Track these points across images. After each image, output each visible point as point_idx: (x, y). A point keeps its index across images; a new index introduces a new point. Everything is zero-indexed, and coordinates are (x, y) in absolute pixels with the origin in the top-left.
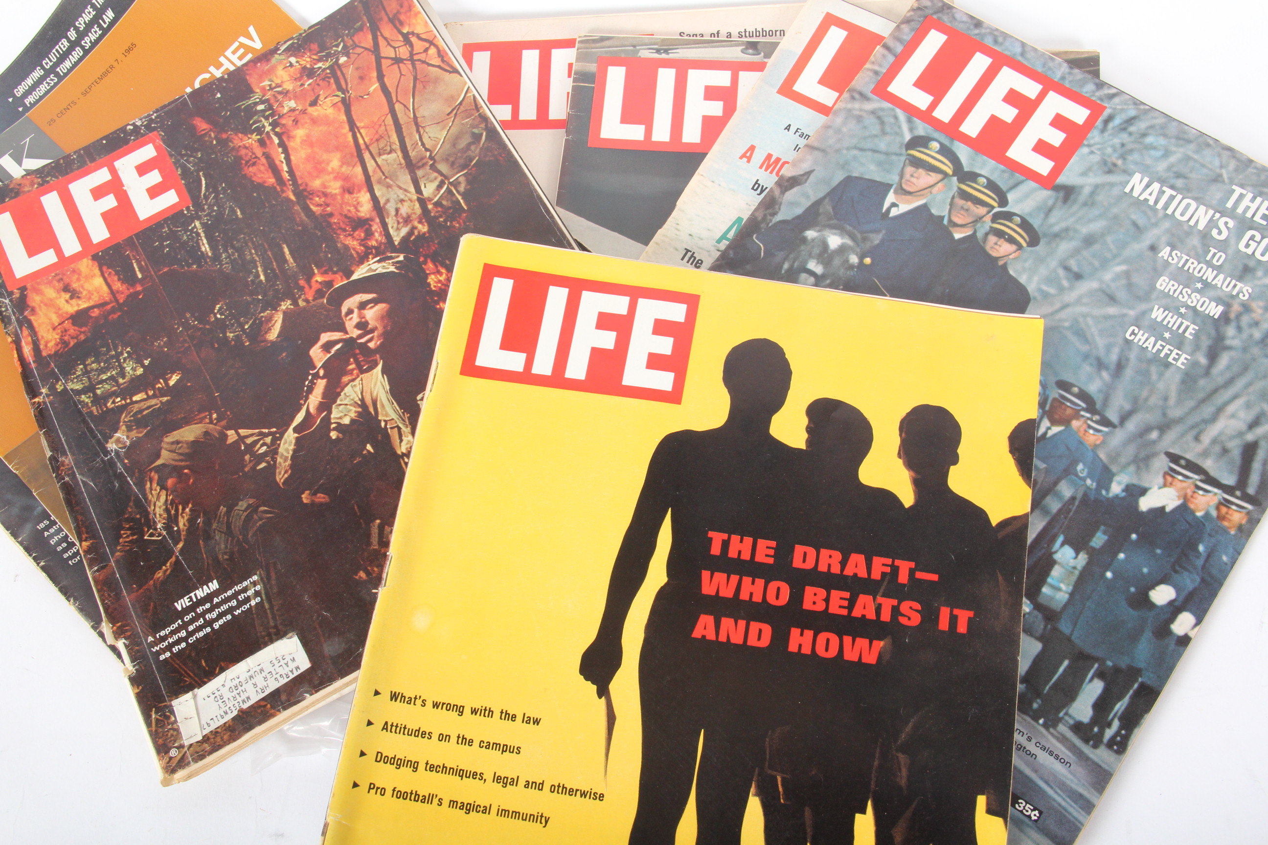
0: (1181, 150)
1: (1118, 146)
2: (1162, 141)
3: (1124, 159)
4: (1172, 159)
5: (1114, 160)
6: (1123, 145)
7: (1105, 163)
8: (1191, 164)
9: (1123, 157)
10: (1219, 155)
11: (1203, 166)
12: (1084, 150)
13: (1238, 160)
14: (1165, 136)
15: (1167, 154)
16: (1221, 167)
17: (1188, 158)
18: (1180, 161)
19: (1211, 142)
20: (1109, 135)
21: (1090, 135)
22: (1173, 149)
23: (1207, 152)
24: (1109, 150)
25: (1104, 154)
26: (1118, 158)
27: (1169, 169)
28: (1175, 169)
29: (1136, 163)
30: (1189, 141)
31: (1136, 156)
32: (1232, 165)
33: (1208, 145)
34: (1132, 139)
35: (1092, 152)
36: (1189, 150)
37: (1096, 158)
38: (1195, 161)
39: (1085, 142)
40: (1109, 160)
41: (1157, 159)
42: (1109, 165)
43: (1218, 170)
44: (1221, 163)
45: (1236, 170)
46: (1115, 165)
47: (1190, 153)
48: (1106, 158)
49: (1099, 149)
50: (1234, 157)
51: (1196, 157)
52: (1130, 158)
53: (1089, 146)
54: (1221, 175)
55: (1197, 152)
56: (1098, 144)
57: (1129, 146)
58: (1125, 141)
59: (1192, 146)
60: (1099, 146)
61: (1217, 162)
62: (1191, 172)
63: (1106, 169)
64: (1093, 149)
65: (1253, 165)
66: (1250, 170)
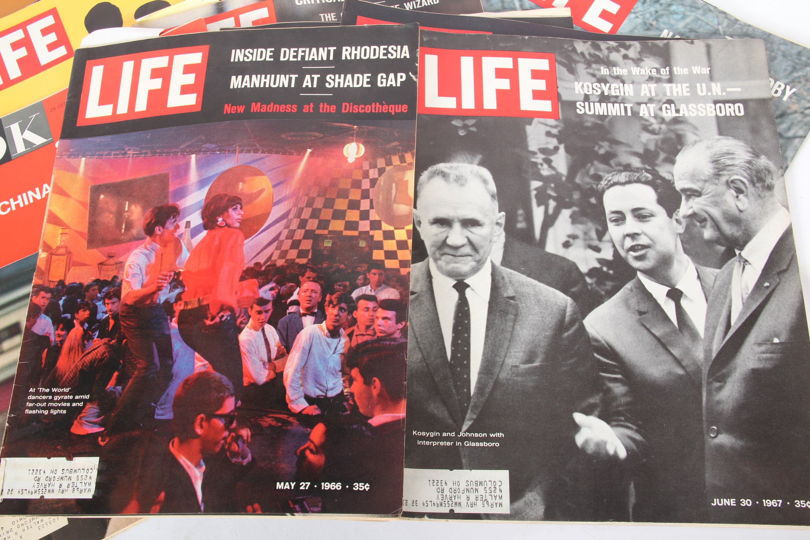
0: (693, 14)
1: (653, 12)
2: (681, 9)
3: (657, 21)
4: (688, 20)
5: (651, 21)
6: (656, 12)
7: (645, 23)
8: (700, 23)
9: (656, 19)
10: (717, 17)
11: (707, 24)
12: (632, 16)
13: (729, 20)
14: (683, 5)
15: (684, 17)
16: (719, 24)
17: (698, 19)
18: (693, 21)
19: (712, 9)
20: (648, 6)
21: (635, 6)
22: (688, 13)
23: (710, 15)
24: (648, 15)
25: (644, 18)
26: (653, 20)
27: (685, 26)
28: (689, 27)
29: (665, 23)
30: (698, 8)
31: (664, 19)
32: (726, 23)
33: (710, 11)
34: (662, 8)
35: (637, 17)
36: (699, 14)
37: (639, 21)
38: (702, 21)
39: (633, 11)
40: (648, 22)
41: (678, 20)
42: (648, 25)
43: (716, 27)
44: (718, 22)
45: (728, 26)
46: (651, 25)
47: (699, 16)
48: (645, 20)
49: (641, 15)
50: (727, 18)
51: (703, 18)
52: (661, 20)
53: (635, 13)
54: (718, 30)
55: (704, 14)
56: (641, 11)
57: (660, 13)
58: (657, 9)
59: (700, 12)
60: (641, 13)
61: (716, 22)
62: (699, 28)
63: (646, 28)
64: (637, 15)
65: (738, 23)
66: (737, 26)
